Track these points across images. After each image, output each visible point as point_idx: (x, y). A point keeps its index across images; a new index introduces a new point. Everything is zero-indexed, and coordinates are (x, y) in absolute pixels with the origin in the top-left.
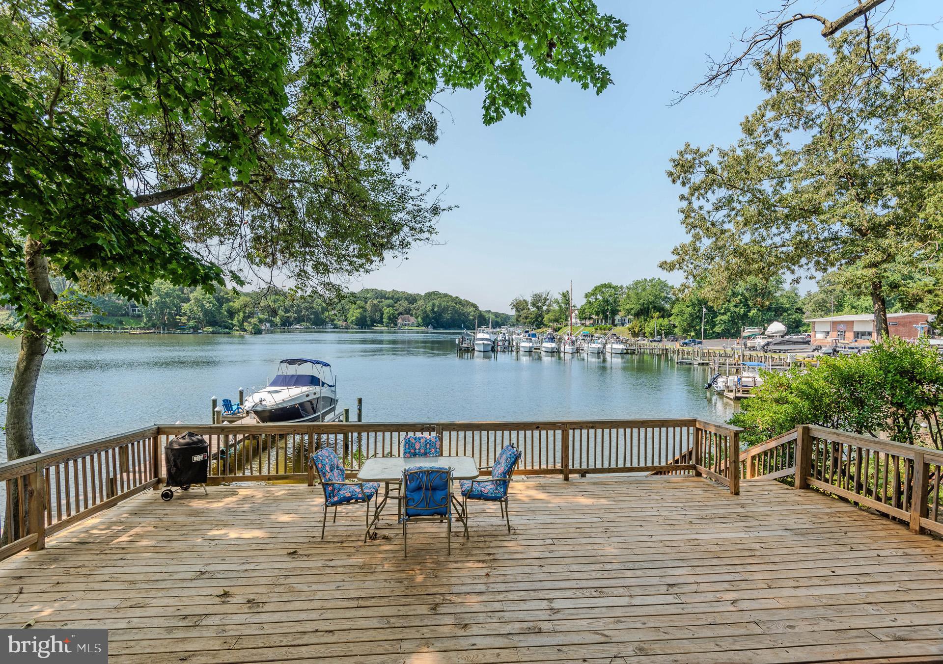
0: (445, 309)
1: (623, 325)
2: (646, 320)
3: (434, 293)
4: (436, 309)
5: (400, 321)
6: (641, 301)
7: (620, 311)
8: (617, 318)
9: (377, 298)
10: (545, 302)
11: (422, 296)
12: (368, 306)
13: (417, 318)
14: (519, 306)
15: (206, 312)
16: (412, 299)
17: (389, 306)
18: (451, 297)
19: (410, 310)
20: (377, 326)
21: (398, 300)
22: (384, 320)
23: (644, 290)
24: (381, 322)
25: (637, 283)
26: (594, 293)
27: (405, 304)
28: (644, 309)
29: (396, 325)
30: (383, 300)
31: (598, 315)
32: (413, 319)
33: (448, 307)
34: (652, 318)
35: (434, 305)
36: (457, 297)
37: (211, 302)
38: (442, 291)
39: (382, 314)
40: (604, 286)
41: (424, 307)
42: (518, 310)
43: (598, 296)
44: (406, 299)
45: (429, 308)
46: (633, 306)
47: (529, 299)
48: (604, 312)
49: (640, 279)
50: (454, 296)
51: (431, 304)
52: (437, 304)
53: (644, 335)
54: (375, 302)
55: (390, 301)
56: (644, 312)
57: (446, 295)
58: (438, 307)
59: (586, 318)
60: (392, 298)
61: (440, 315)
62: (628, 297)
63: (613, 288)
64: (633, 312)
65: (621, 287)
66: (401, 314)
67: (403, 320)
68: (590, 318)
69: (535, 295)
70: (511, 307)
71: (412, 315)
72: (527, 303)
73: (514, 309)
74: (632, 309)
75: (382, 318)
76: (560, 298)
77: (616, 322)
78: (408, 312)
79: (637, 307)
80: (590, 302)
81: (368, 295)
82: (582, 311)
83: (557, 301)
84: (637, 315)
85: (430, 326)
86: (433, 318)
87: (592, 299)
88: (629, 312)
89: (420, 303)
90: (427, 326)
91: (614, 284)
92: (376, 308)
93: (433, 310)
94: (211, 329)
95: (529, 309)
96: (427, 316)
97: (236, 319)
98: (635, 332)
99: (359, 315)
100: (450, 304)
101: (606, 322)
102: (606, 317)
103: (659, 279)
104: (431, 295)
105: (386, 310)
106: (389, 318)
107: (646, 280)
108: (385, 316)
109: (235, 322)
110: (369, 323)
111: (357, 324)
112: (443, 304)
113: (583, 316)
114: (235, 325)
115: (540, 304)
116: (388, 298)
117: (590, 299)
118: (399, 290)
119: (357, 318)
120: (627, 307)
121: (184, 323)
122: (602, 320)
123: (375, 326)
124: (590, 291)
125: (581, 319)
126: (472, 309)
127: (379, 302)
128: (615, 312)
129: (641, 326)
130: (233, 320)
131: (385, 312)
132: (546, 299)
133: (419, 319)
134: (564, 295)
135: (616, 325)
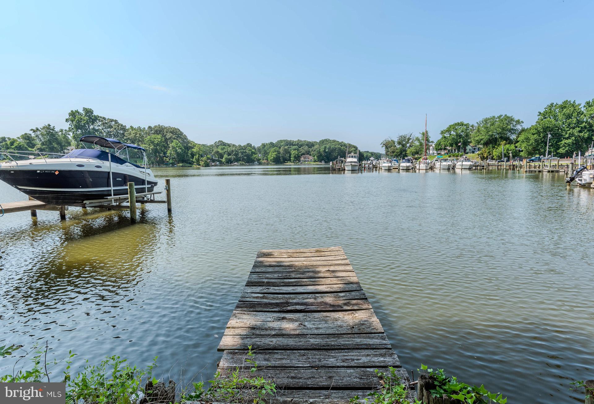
0: (334, 150)
1: (473, 152)
2: (494, 147)
3: (326, 140)
4: (327, 150)
5: (302, 159)
6: (490, 133)
7: (471, 142)
8: (468, 148)
9: (287, 145)
10: (408, 141)
11: (317, 143)
12: (281, 150)
13: (314, 156)
14: (388, 145)
15: (178, 154)
16: (311, 145)
17: (295, 150)
18: (338, 142)
19: (309, 152)
20: (288, 163)
21: (302, 146)
22: (291, 159)
23: (493, 124)
24: (290, 160)
25: (486, 121)
26: (448, 130)
27: (306, 148)
28: (493, 139)
29: (299, 161)
30: (291, 146)
31: (452, 146)
32: (311, 158)
33: (336, 149)
34: (499, 145)
35: (325, 147)
36: (342, 142)
37: (180, 149)
38: (332, 139)
39: (290, 155)
40: (458, 124)
41: (318, 149)
42: (387, 148)
43: (452, 133)
44: (307, 145)
45: (322, 150)
46: (483, 137)
47: (396, 140)
48: (457, 144)
49: (488, 117)
50: (340, 141)
51: (324, 147)
52: (328, 147)
53: (492, 159)
54: (286, 147)
55: (296, 147)
56: (492, 142)
57: (334, 141)
58: (329, 149)
59: (441, 149)
60: (297, 145)
61: (330, 154)
62: (478, 131)
63: (465, 125)
64: (482, 142)
65: (472, 126)
66: (303, 154)
67: (305, 158)
68: (445, 149)
69: (401, 136)
70: (382, 145)
71: (310, 155)
72: (394, 142)
73: (384, 147)
74: (481, 140)
75: (290, 157)
76: (420, 137)
77: (468, 151)
78: (308, 153)
79: (485, 138)
80: (445, 137)
81: (282, 144)
82: (439, 144)
83: (418, 139)
84: (486, 144)
85: (323, 161)
86: (325, 156)
87: (447, 135)
88: (478, 142)
89: (316, 147)
90: (321, 162)
91: (465, 123)
92: (287, 152)
93: (325, 151)
94: (181, 165)
95: (395, 146)
96: (321, 155)
97: (194, 158)
98: (484, 157)
99: (275, 156)
100: (337, 146)
101: (459, 151)
102: (459, 147)
103: (506, 115)
104: (322, 142)
105: (293, 152)
106: (295, 157)
107: (494, 117)
108: (292, 156)
109: (194, 160)
110: (282, 160)
111: (274, 162)
112: (332, 147)
113: (439, 148)
114: (194, 162)
115: (404, 142)
116: (295, 145)
117: (446, 135)
118: (303, 140)
119: (274, 158)
120: (477, 139)
121: (168, 161)
122: (455, 150)
123: (286, 163)
124: (445, 129)
125: (437, 150)
126: (353, 149)
127: (289, 148)
128: (466, 143)
129: (489, 152)
130: (193, 159)
131: (292, 153)
132: (409, 139)
133: (316, 157)
134: (423, 134)
135: (467, 153)
